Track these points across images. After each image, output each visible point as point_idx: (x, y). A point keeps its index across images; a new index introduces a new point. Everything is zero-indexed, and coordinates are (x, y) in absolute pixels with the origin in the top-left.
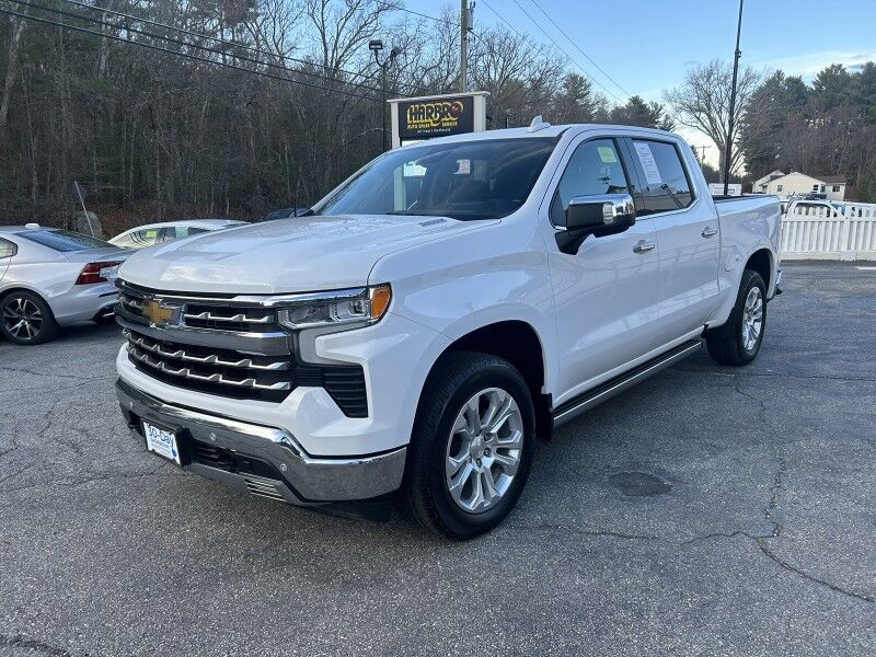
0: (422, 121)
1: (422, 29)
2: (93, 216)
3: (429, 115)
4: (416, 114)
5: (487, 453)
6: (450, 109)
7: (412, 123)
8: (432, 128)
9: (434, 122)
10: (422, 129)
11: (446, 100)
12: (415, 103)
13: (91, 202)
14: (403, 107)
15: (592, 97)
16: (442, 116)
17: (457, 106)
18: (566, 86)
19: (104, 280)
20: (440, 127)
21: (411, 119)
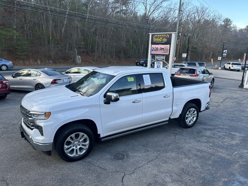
0: (157, 39)
1: (176, 6)
2: (80, 57)
3: (159, 38)
4: (156, 37)
5: (79, 145)
6: (165, 37)
7: (155, 40)
8: (160, 42)
9: (161, 40)
10: (157, 42)
11: (164, 34)
12: (156, 34)
13: (79, 54)
14: (153, 35)
15: (232, 25)
16: (163, 39)
17: (167, 36)
18: (224, 22)
19: (57, 83)
20: (162, 41)
21: (155, 39)
